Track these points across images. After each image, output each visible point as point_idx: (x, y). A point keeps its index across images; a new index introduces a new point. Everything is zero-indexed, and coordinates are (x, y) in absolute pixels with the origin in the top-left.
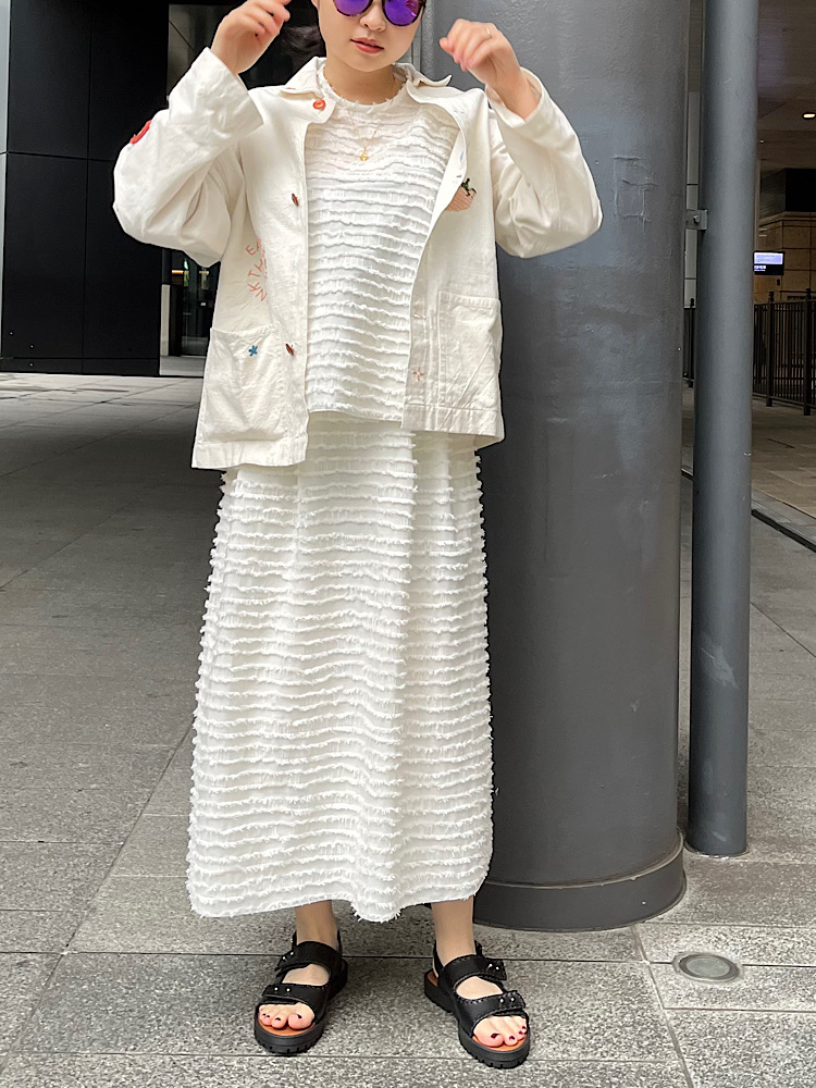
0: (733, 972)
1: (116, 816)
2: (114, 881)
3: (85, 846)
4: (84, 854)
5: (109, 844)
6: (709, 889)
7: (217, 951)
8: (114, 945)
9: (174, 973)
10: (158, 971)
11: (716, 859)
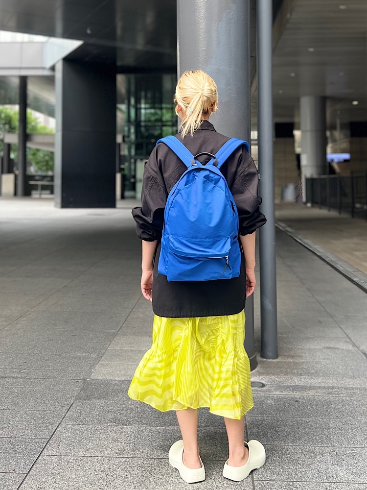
0: (263, 385)
1: (101, 349)
2: (100, 364)
3: (92, 355)
4: (92, 358)
5: (99, 355)
6: (263, 367)
7: (127, 380)
8: (100, 378)
9: (115, 384)
10: (111, 384)
11: (268, 360)
